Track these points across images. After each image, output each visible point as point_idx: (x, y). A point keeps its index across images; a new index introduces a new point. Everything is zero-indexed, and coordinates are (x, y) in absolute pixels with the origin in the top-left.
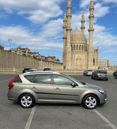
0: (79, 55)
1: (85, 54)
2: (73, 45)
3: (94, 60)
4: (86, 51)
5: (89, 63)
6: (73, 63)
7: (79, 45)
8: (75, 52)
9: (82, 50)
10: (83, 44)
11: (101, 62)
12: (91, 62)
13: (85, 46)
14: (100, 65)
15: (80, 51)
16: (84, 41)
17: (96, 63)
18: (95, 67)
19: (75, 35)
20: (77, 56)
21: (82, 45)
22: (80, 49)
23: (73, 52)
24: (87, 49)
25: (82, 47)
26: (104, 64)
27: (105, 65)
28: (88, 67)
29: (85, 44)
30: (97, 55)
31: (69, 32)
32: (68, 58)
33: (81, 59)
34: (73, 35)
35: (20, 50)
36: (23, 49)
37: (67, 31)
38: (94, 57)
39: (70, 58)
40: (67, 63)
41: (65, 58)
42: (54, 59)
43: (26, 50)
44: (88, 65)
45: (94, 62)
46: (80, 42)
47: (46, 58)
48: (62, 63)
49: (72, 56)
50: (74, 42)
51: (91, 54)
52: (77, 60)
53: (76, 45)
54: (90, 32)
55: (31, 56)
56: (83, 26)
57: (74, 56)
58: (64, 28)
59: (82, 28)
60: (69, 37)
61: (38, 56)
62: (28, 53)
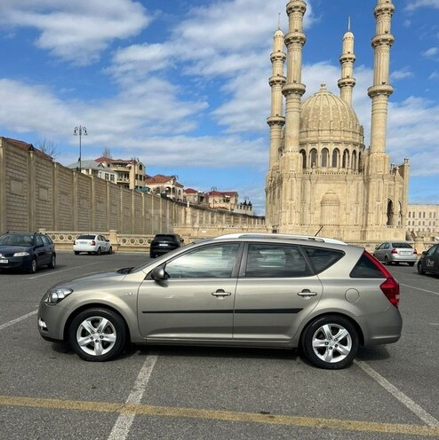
0: (333, 185)
1: (355, 183)
2: (308, 148)
3: (390, 204)
4: (360, 171)
5: (372, 219)
6: (308, 215)
7: (331, 148)
8: (314, 175)
9: (344, 166)
10: (346, 143)
11: (417, 215)
12: (380, 213)
13: (354, 152)
14: (411, 227)
15: (335, 170)
16: (351, 135)
17: (396, 218)
18: (396, 235)
19: (316, 110)
20: (322, 189)
21: (342, 148)
22: (334, 165)
23: (307, 176)
24: (365, 162)
25: (344, 157)
26: (427, 223)
27: (431, 228)
28: (365, 231)
29: (355, 144)
30: (401, 186)
31: (295, 100)
32: (288, 198)
33: (338, 203)
34: (307, 111)
35: (109, 166)
36: (119, 164)
37: (288, 97)
38: (392, 194)
39: (298, 198)
40: (285, 217)
41: (276, 199)
42: (232, 201)
43: (130, 168)
44: (366, 225)
45: (390, 213)
46: (338, 136)
47: (201, 198)
48: (263, 218)
49: (303, 191)
50: (312, 136)
51: (379, 182)
52: (322, 204)
53: (320, 148)
54: (376, 99)
55: (149, 189)
56: (348, 77)
57: (313, 188)
58: (272, 83)
59: (344, 83)
60: (293, 119)
61: (174, 188)
62: (137, 178)
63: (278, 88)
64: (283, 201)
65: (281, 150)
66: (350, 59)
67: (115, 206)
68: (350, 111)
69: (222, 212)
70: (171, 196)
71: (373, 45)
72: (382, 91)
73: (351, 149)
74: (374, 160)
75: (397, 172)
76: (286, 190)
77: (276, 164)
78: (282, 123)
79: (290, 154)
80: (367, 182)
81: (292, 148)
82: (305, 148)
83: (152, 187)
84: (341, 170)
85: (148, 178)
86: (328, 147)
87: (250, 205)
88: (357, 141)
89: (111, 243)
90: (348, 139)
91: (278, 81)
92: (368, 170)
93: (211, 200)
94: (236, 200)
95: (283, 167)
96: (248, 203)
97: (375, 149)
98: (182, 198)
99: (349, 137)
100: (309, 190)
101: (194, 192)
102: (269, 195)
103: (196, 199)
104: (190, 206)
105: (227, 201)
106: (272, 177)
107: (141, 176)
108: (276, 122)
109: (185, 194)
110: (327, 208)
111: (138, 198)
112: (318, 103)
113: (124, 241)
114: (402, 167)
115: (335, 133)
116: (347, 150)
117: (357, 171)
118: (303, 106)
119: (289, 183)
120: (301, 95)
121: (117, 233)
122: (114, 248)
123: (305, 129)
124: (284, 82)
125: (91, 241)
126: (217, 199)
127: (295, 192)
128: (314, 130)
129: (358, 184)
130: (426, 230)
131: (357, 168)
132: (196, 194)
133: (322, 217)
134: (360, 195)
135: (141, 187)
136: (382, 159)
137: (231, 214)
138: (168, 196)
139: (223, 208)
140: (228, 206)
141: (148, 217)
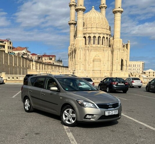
0: (98, 53)
1: (107, 51)
2: (87, 36)
3: (122, 60)
4: (109, 46)
5: (115, 68)
6: (88, 66)
7: (97, 36)
8: (90, 48)
9: (102, 44)
10: (104, 34)
11: (132, 66)
12: (118, 65)
13: (107, 38)
14: (130, 71)
15: (99, 46)
16: (105, 30)
17: (124, 67)
19: (90, 18)
20: (93, 54)
21: (102, 36)
22: (98, 44)
23: (87, 48)
24: (112, 43)
25: (103, 40)
26: (136, 69)
27: (138, 71)
28: (112, 73)
29: (107, 35)
30: (127, 53)
31: (81, 14)
32: (79, 58)
33: (100, 61)
37: (78, 12)
38: (123, 57)
39: (83, 58)
40: (78, 67)
41: (73, 59)
42: (53, 59)
43: (5, 43)
44: (112, 70)
45: (122, 65)
46: (100, 31)
47: (39, 58)
48: (67, 67)
49: (85, 55)
50: (89, 31)
51: (118, 51)
52: (93, 61)
53: (92, 36)
54: (116, 14)
55: (15, 53)
56: (104, 4)
58: (70, 6)
59: (102, 7)
60: (80, 22)
61: (26, 53)
62: (9, 48)
64: (77, 60)
65: (75, 36)
69: (49, 64)
70: (25, 56)
72: (119, 11)
74: (115, 41)
75: (125, 47)
76: (78, 55)
77: (73, 43)
78: (75, 24)
79: (79, 38)
80: (112, 52)
81: (80, 36)
83: (16, 52)
84: (101, 46)
85: (14, 48)
86: (96, 35)
88: (108, 33)
89: (3, 79)
90: (104, 32)
91: (73, 5)
92: (113, 46)
93: (43, 59)
94: (55, 59)
95: (76, 44)
96: (60, 60)
97: (116, 37)
98: (30, 58)
100: (88, 55)
102: (70, 57)
103: (37, 58)
104: (35, 61)
105: (51, 59)
106: (71, 49)
107: (10, 47)
108: (72, 24)
109: (31, 56)
110: (96, 63)
111: (11, 58)
112: (91, 15)
113: (9, 78)
114: (127, 45)
115: (98, 29)
116: (104, 37)
117: (108, 46)
118: (84, 17)
119: (79, 51)
120: (84, 11)
121: (6, 74)
122: (5, 81)
123: (85, 27)
124: (76, 5)
126: (46, 58)
127: (82, 56)
128: (90, 28)
129: (109, 52)
130: (136, 72)
131: (108, 45)
132: (37, 56)
133: (93, 67)
134: (109, 57)
135: (11, 52)
136: (119, 41)
137: (53, 65)
138: (24, 56)
139: (49, 62)
140: (52, 61)
141: (16, 66)
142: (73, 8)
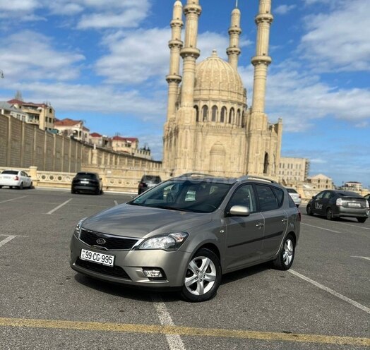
0: (220, 138)
1: (239, 136)
2: (201, 104)
3: (266, 155)
4: (243, 126)
5: (252, 168)
6: (199, 162)
7: (220, 105)
8: (205, 128)
9: (230, 122)
10: (232, 102)
11: (286, 166)
12: (258, 163)
13: (239, 110)
14: (281, 176)
15: (222, 124)
16: (236, 95)
17: (270, 168)
19: (209, 72)
20: (211, 140)
21: (229, 106)
22: (222, 120)
23: (199, 128)
24: (247, 120)
25: (230, 114)
26: (294, 173)
27: (297, 177)
29: (239, 104)
30: (276, 141)
31: (190, 62)
32: (183, 146)
33: (224, 152)
34: (201, 73)
35: (20, 107)
36: (30, 106)
37: (185, 59)
39: (191, 147)
40: (180, 163)
41: (173, 147)
42: (133, 146)
43: (40, 111)
44: (247, 173)
45: (266, 163)
46: (226, 96)
47: (106, 142)
48: (160, 163)
49: (196, 140)
50: (204, 95)
51: (259, 137)
52: (211, 152)
53: (210, 105)
54: (257, 66)
55: (58, 131)
56: (235, 46)
57: (204, 139)
58: (171, 46)
59: (231, 51)
60: (188, 78)
61: (80, 132)
62: (46, 121)
63: (176, 50)
64: (179, 149)
65: (178, 104)
66: (237, 31)
67: (29, 144)
68: (236, 76)
69: (124, 155)
70: (78, 138)
71: (256, 21)
72: (263, 61)
73: (236, 107)
74: (255, 118)
75: (273, 129)
76: (181, 139)
77: (173, 116)
78: (179, 81)
79: (185, 108)
80: (248, 137)
81: (187, 103)
82: (197, 104)
83: (61, 129)
84: (227, 125)
85: (57, 121)
86: (217, 105)
87: (149, 150)
88: (241, 101)
89: (32, 178)
90: (234, 99)
91: (176, 45)
92: (249, 126)
93: (114, 144)
94: (137, 146)
95: (179, 120)
96: (147, 148)
97: (255, 109)
98: (88, 141)
99: (235, 98)
100: (200, 140)
101: (99, 136)
102: (166, 143)
103: (101, 142)
104: (97, 148)
105: (129, 146)
106: (169, 128)
107: (50, 119)
108: (173, 80)
109: (91, 137)
110: (216, 157)
111: (50, 139)
112: (210, 66)
113: (43, 177)
114: (277, 125)
115: (223, 93)
116: (232, 109)
117: (240, 127)
118: (197, 68)
119: (184, 134)
120: (196, 58)
121: (38, 170)
122: (34, 184)
123: (198, 88)
124: (181, 46)
125: (14, 176)
126: (120, 143)
127: (189, 142)
128: (206, 90)
129: (241, 137)
130: (293, 179)
131: (240, 124)
132: (101, 138)
133: (210, 164)
134: (242, 147)
135: (50, 129)
136: (261, 118)
137: (132, 157)
138: (75, 138)
139: (125, 152)
140: (130, 150)
141: (58, 156)
142: (176, 51)
